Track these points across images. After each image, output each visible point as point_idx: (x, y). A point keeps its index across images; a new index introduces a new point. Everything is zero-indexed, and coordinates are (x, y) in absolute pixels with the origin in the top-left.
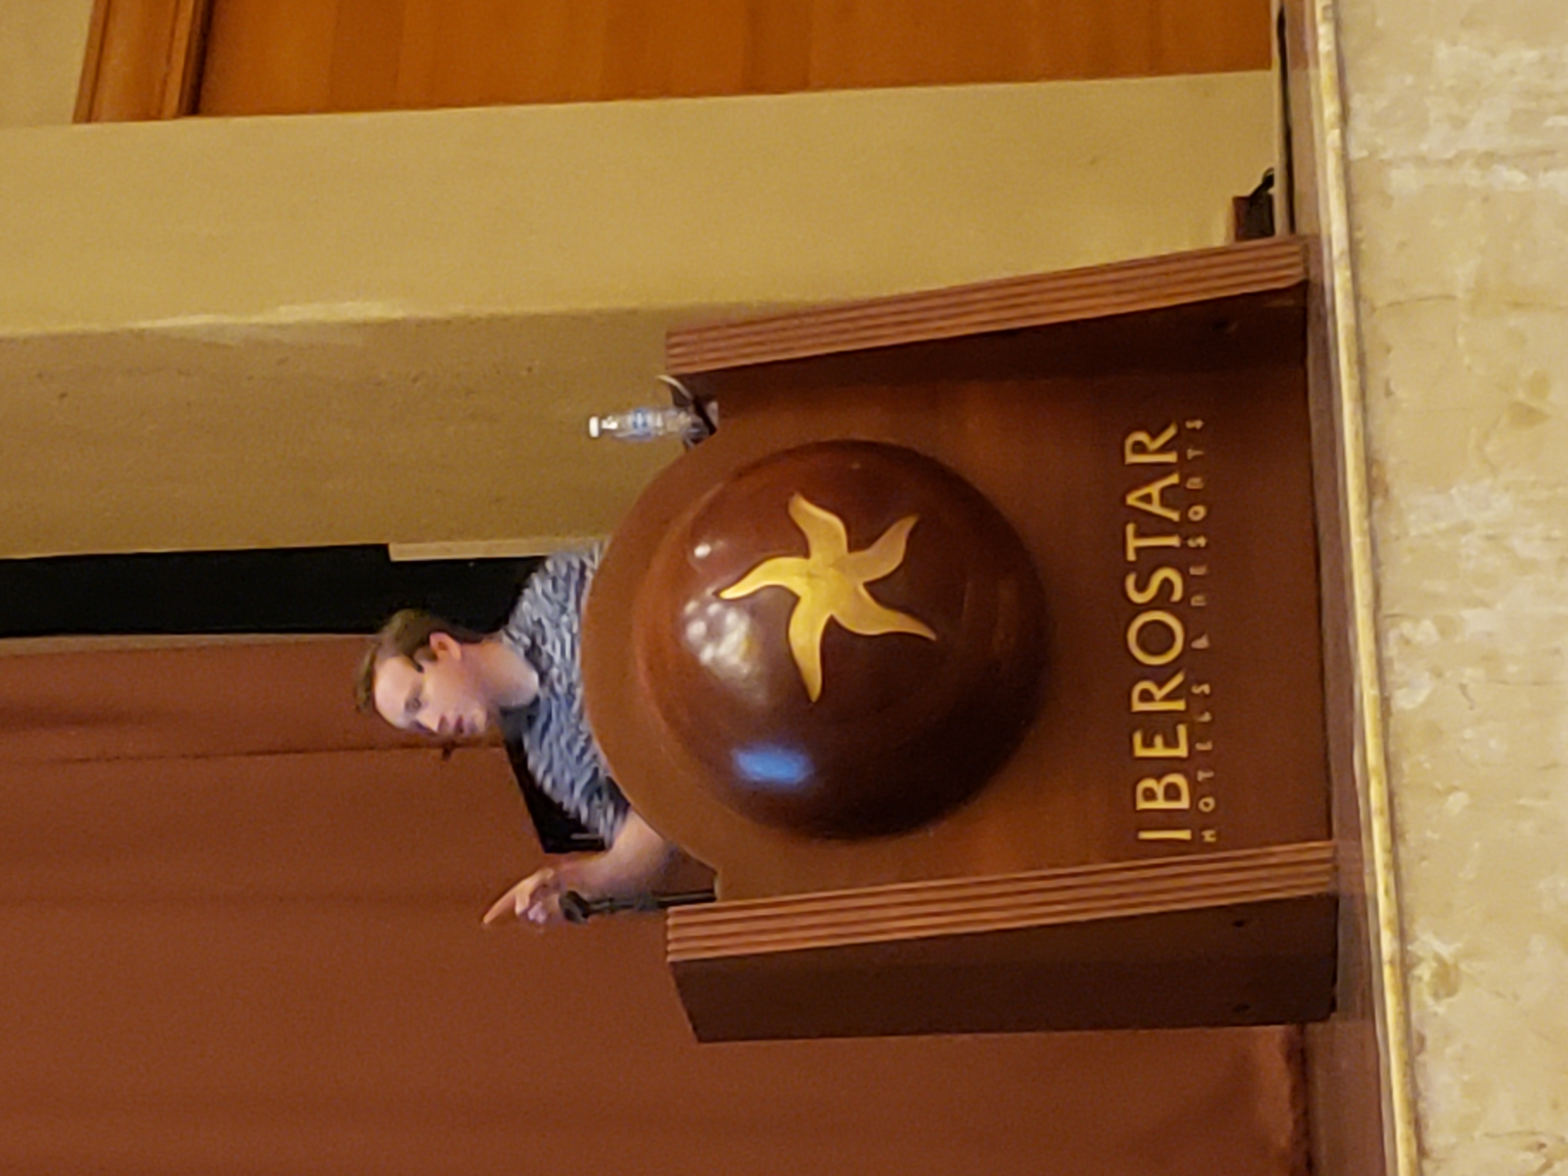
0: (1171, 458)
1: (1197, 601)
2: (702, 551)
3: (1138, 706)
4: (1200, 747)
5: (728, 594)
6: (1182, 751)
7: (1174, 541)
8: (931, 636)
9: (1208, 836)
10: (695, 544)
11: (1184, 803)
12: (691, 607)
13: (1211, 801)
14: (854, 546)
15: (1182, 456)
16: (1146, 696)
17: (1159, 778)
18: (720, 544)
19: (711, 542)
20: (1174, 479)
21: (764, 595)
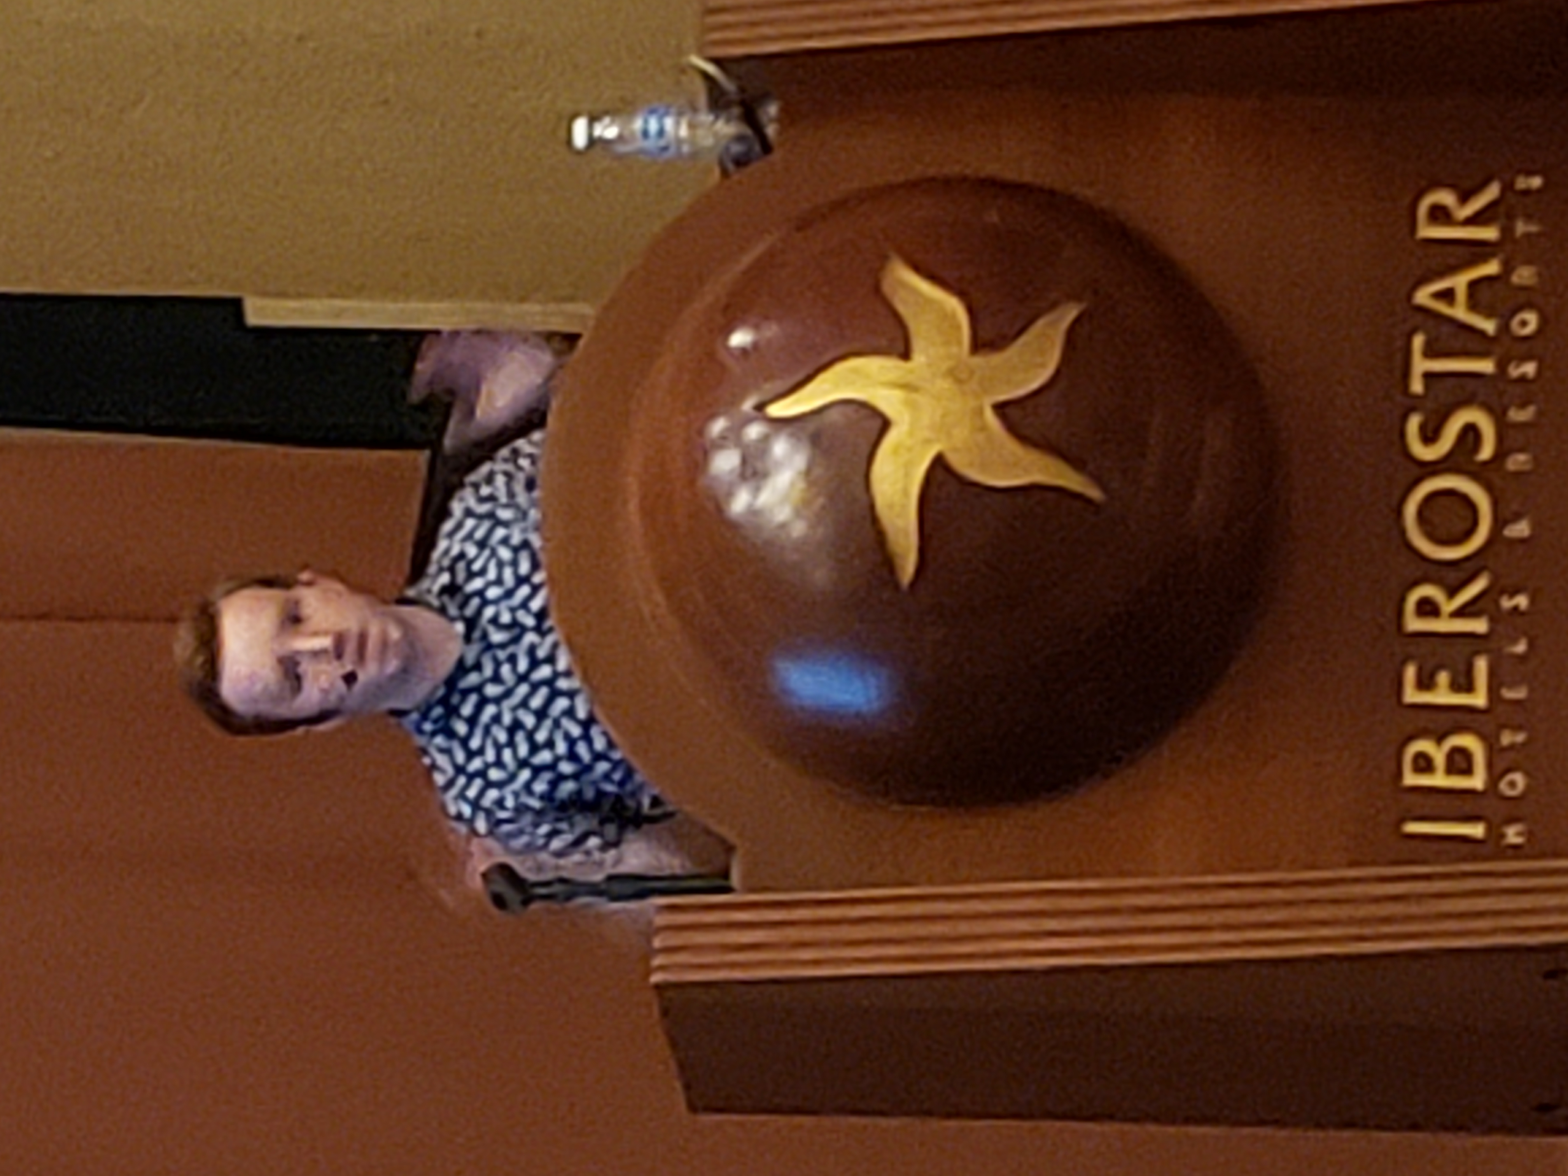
0: (1489, 233)
1: (1518, 461)
2: (739, 338)
3: (1414, 624)
4: (1508, 694)
5: (776, 410)
6: (1479, 699)
7: (1486, 366)
8: (1094, 493)
9: (1513, 835)
10: (728, 330)
11: (1477, 781)
12: (718, 426)
13: (1519, 778)
14: (979, 345)
15: (1507, 232)
16: (1428, 608)
17: (1439, 740)
18: (772, 330)
19: (756, 327)
20: (1491, 268)
21: (834, 415)
